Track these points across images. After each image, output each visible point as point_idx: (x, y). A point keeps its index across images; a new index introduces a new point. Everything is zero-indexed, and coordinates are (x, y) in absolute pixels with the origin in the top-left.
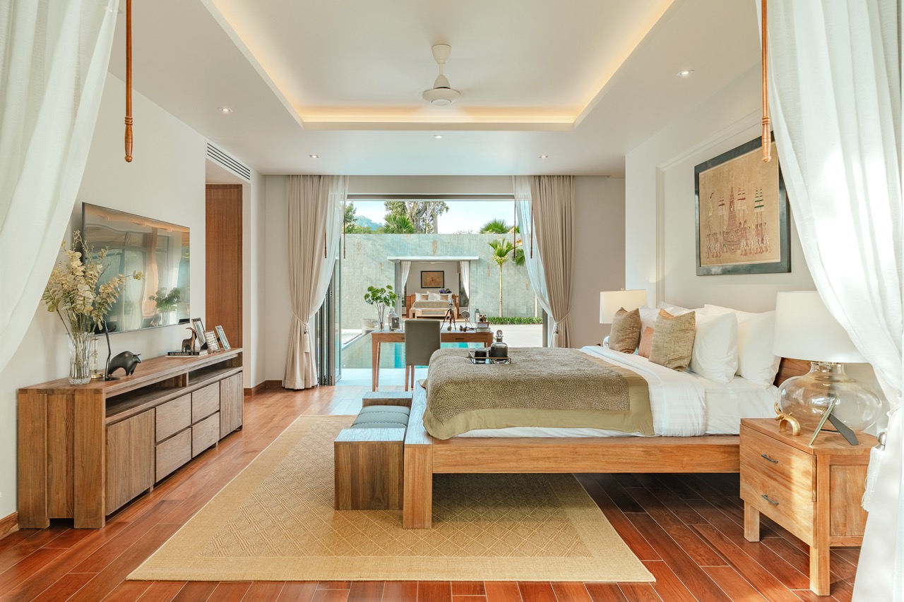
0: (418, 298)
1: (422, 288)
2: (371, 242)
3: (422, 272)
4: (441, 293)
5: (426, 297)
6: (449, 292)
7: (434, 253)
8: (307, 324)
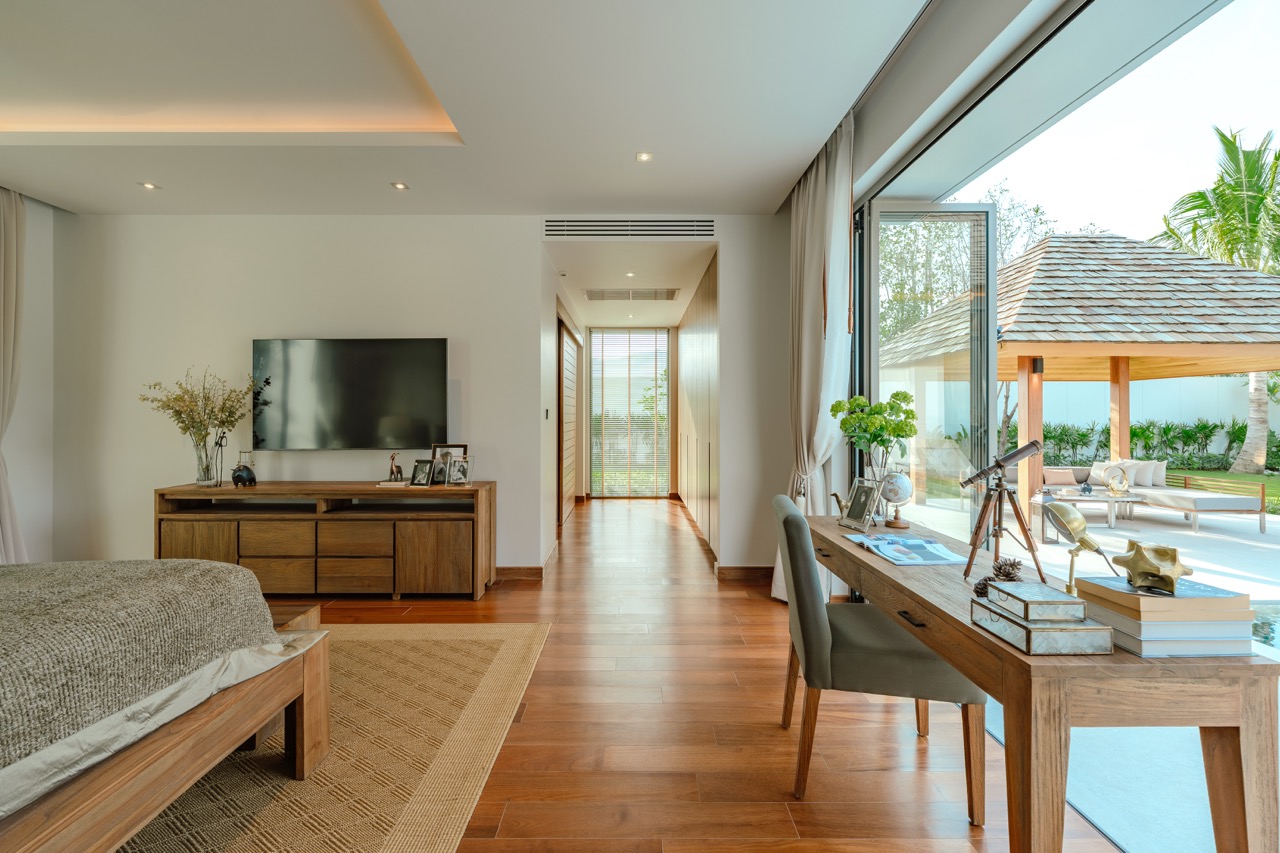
8: (804, 477)
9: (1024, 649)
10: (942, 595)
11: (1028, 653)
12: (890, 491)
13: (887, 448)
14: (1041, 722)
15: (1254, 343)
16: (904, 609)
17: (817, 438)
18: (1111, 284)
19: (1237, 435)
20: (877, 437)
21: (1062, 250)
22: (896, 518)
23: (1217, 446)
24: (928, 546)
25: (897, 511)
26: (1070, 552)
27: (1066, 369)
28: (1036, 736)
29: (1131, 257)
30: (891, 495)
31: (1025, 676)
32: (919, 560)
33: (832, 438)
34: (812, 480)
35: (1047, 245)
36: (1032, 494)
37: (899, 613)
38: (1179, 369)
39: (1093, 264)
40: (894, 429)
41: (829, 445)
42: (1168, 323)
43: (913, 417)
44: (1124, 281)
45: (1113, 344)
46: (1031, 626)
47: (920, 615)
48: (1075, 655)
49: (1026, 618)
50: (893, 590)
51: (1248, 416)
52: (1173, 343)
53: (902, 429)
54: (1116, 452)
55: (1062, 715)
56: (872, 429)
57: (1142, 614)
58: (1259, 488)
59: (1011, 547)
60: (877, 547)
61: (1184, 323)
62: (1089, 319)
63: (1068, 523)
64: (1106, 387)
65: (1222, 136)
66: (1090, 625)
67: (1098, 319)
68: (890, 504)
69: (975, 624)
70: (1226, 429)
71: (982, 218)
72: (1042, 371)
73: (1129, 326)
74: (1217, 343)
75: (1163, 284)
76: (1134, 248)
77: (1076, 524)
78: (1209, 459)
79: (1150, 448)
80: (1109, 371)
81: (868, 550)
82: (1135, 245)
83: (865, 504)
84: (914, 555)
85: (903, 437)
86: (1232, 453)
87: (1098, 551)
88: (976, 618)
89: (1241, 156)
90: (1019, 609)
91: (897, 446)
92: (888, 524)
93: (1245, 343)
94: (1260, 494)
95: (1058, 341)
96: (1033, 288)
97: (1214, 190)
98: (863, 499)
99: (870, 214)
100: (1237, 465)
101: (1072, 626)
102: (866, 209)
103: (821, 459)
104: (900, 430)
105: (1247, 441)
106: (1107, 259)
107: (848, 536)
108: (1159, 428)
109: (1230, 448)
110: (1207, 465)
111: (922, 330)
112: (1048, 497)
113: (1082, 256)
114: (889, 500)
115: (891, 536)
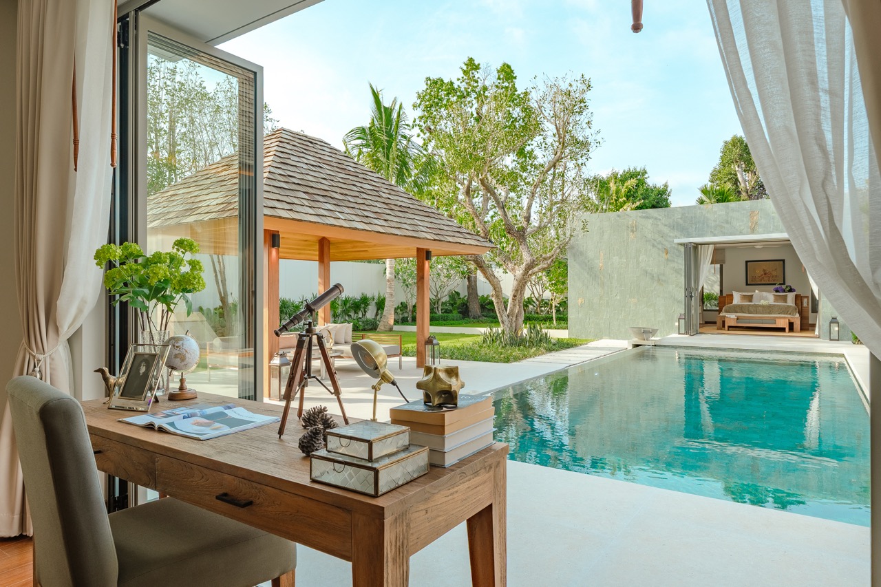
0: (737, 299)
1: (747, 284)
2: (650, 221)
3: (747, 262)
4: (777, 291)
5: (750, 298)
6: (791, 290)
7: (753, 231)
8: (41, 357)
9: (372, 492)
10: (267, 460)
11: (376, 496)
12: (176, 356)
13: (168, 306)
14: (390, 564)
15: (401, 235)
16: (221, 492)
17: (61, 302)
18: (324, 179)
19: (380, 305)
20: (157, 292)
21: (291, 143)
22: (181, 388)
23: (370, 314)
24: (228, 412)
25: (182, 381)
26: (374, 387)
27: (290, 248)
28: (387, 581)
29: (335, 160)
30: (177, 362)
31: (377, 521)
32: (226, 430)
33: (84, 301)
34: (52, 359)
35: (280, 135)
36: (271, 357)
37: (218, 498)
38: (358, 253)
39: (312, 160)
40: (179, 282)
41: (80, 311)
42: (359, 215)
43: (200, 268)
44: (332, 178)
45: (328, 226)
46: (375, 465)
47: (245, 491)
48: (407, 483)
49: (370, 459)
50: (206, 471)
51: (386, 291)
52: (363, 230)
53: (189, 282)
54: (322, 318)
55: (405, 547)
56: (154, 282)
57: (446, 428)
58: (399, 338)
59: (316, 396)
60: (172, 424)
61: (367, 217)
62: (313, 204)
63: (376, 357)
64: (315, 264)
65: (373, 91)
66: (415, 450)
67: (319, 205)
68: (175, 373)
69: (314, 481)
70: (375, 301)
71: (250, 77)
72: (279, 246)
73: (337, 213)
74: (384, 233)
75: (354, 185)
76: (336, 154)
77: (380, 359)
78: (367, 322)
79: (337, 316)
80: (317, 253)
81: (161, 430)
82: (336, 152)
83: (146, 375)
84: (217, 425)
85: (189, 291)
86: (378, 317)
87: (394, 383)
88: (315, 474)
89: (383, 110)
90: (361, 450)
91: (183, 302)
92: (173, 398)
93: (397, 235)
94: (399, 343)
95: (293, 219)
96: (273, 170)
97: (370, 128)
98: (143, 370)
99: (136, 28)
100: (381, 327)
101: (402, 455)
102: (131, 20)
103: (66, 330)
104: (187, 283)
105: (385, 309)
106: (320, 158)
107: (128, 420)
108: (342, 301)
109: (377, 314)
110: (366, 327)
111: (172, 196)
112: (284, 358)
113: (305, 151)
114: (173, 368)
115: (183, 410)
